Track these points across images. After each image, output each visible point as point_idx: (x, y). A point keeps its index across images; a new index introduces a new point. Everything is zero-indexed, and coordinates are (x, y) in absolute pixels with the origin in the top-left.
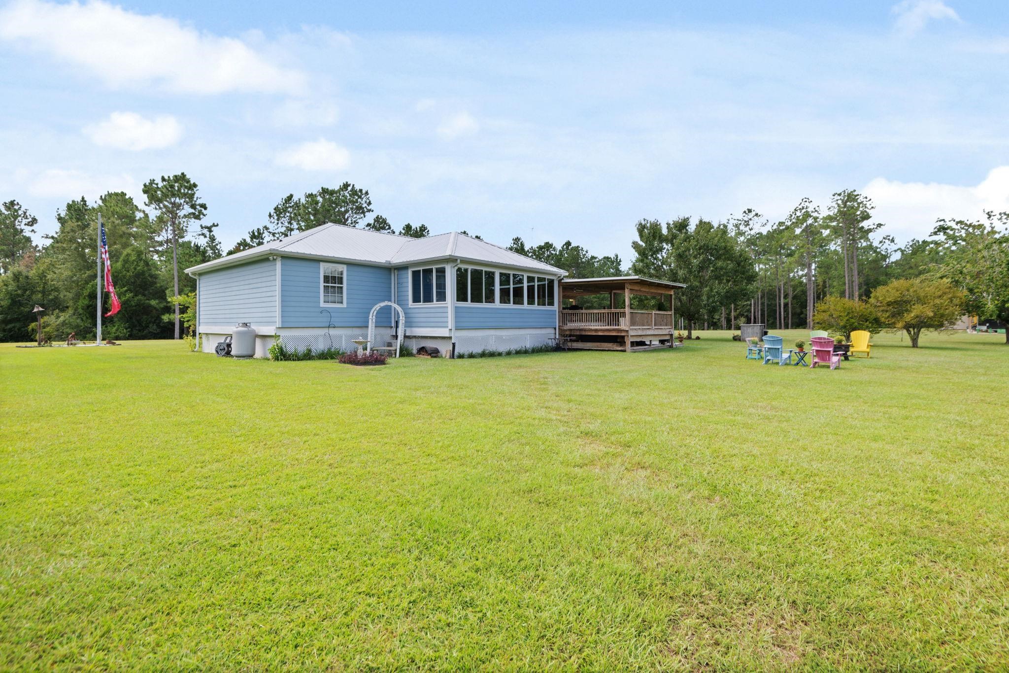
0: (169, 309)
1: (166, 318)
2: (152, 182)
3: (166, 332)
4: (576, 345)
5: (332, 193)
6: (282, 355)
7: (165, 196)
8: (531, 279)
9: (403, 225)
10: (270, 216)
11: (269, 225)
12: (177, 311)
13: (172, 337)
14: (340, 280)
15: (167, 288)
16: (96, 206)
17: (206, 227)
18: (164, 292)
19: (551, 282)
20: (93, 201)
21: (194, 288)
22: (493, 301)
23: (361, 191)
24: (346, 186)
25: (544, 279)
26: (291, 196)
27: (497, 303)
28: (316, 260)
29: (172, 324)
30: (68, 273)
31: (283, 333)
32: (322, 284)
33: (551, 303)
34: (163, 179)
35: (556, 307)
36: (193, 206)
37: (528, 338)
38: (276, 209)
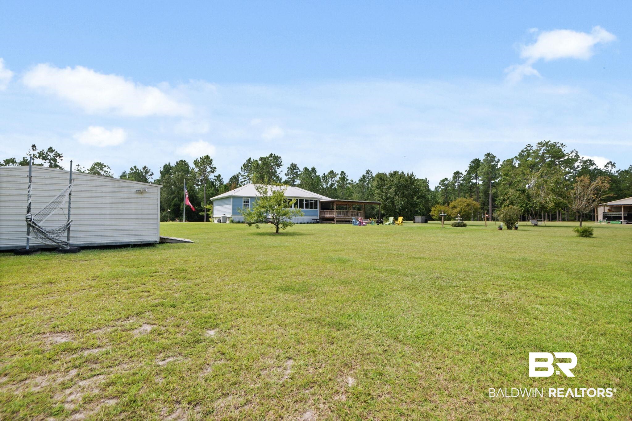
0: (202, 210)
1: (201, 214)
2: (197, 159)
3: (201, 219)
4: (325, 222)
5: (265, 159)
6: (232, 222)
7: (201, 165)
8: (306, 201)
9: (303, 168)
10: (242, 168)
11: (241, 172)
12: (205, 211)
13: (203, 221)
14: (248, 202)
15: (201, 202)
16: (174, 166)
17: (216, 176)
18: (200, 203)
19: (317, 201)
20: (173, 164)
21: (212, 204)
22: (303, 208)
23: (278, 156)
24: (271, 155)
25: (313, 200)
26: (250, 158)
27: (304, 209)
28: (241, 197)
29: (203, 216)
30: (166, 196)
31: (233, 217)
32: (243, 203)
33: (317, 208)
34: (201, 158)
35: (318, 209)
36: (211, 168)
37: (306, 219)
38: (244, 165)
